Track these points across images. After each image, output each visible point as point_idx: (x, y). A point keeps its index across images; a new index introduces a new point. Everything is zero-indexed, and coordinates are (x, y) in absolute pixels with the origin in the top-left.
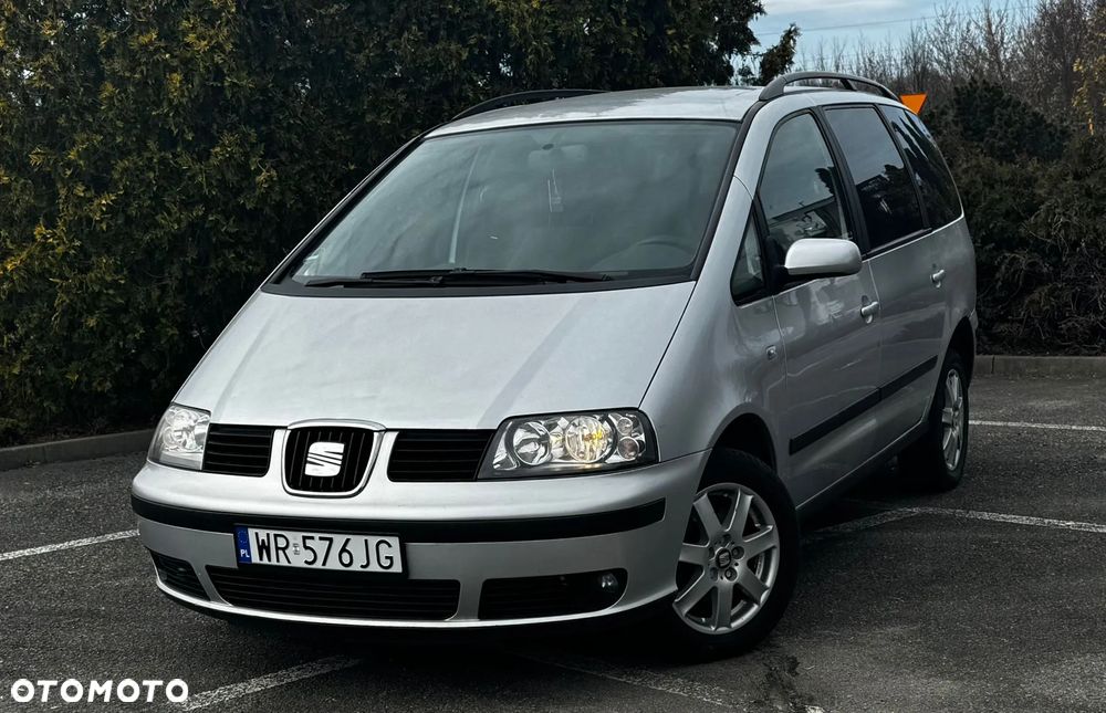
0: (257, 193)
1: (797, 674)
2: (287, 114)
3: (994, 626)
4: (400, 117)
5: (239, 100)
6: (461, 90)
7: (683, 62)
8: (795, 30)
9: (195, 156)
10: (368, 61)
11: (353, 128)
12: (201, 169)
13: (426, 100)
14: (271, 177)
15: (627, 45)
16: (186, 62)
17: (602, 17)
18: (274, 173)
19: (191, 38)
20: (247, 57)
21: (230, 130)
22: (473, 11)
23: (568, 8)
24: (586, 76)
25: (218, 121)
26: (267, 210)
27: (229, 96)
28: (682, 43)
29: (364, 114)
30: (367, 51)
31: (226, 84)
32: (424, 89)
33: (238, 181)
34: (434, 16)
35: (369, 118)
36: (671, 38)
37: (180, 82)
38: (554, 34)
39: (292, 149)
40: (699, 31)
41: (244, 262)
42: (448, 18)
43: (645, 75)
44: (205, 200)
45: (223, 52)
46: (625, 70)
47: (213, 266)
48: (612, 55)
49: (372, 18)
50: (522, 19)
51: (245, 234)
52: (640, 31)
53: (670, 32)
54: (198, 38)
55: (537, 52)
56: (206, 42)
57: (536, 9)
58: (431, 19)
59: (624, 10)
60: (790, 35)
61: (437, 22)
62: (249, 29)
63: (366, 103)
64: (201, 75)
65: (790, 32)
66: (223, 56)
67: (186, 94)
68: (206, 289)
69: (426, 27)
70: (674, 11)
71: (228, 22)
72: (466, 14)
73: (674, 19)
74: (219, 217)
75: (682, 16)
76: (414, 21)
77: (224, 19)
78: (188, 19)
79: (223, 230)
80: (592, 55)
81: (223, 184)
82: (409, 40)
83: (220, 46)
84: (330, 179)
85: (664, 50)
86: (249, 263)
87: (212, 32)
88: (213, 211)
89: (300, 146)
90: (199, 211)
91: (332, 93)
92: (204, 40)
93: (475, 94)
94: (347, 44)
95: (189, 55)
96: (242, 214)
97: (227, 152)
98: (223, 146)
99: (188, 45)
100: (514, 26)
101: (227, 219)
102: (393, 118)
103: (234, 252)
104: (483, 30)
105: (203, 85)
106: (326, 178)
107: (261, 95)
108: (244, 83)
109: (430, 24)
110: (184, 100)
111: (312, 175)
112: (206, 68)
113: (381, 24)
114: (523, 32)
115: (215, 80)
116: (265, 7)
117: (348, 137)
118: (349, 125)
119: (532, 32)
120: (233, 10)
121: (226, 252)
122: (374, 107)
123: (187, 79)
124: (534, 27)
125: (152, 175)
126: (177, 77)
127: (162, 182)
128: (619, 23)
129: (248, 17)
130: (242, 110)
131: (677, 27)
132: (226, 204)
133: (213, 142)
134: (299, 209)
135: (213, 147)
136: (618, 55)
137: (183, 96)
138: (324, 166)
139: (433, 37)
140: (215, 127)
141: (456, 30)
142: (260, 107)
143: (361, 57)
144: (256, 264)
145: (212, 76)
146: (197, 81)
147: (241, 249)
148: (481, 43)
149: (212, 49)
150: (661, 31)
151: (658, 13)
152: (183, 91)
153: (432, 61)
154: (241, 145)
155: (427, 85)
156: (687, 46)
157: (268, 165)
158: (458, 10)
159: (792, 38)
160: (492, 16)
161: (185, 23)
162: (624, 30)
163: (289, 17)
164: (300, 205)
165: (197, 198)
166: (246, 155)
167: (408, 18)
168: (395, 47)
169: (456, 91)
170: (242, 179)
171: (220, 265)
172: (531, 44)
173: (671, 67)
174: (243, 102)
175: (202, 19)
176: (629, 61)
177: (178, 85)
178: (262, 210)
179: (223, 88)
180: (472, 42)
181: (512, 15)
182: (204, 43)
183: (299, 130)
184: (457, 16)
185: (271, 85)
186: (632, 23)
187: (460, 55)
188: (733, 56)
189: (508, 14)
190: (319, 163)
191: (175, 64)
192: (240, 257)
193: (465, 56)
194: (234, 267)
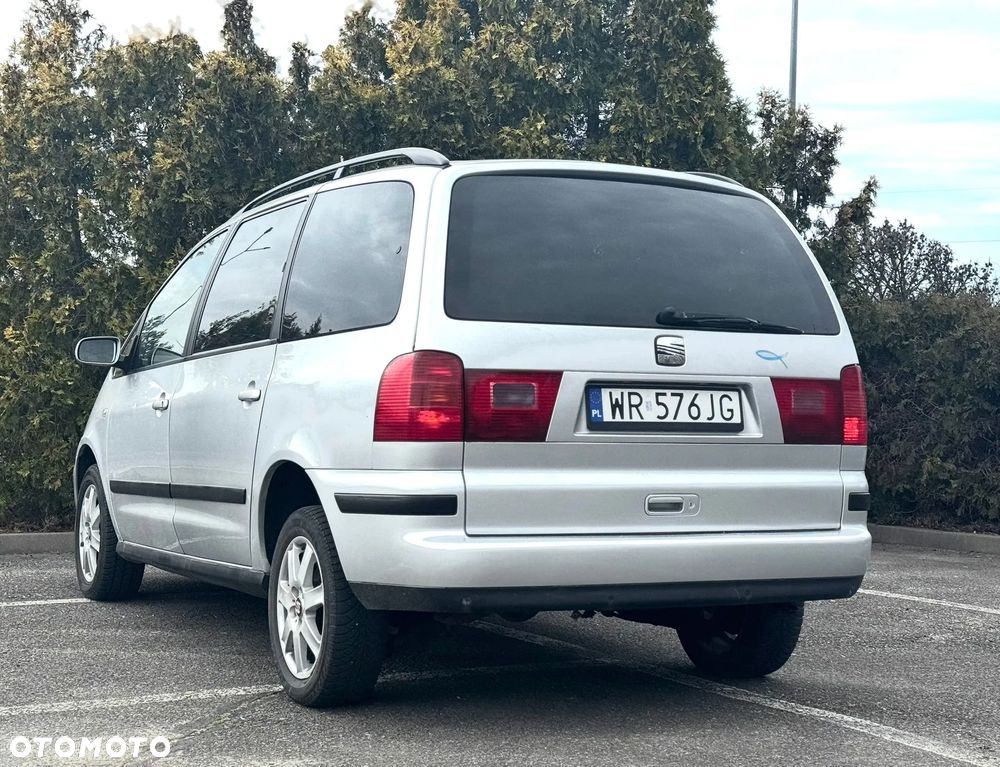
8: (875, 183)
19: (160, 157)
31: (185, 200)
37: (141, 196)
45: (185, 170)
59: (649, 150)
60: (870, 187)
62: (219, 150)
65: (870, 185)
66: (184, 174)
71: (192, 142)
83: (180, 164)
87: (179, 152)
98: (176, 258)
105: (165, 201)
108: (201, 200)
115: (176, 196)
120: (201, 131)
125: (115, 284)
127: (125, 291)
135: (168, 260)
145: (174, 192)
146: (159, 196)
149: (174, 167)
159: (872, 190)
177: (138, 199)
179: (182, 204)
182: (170, 161)
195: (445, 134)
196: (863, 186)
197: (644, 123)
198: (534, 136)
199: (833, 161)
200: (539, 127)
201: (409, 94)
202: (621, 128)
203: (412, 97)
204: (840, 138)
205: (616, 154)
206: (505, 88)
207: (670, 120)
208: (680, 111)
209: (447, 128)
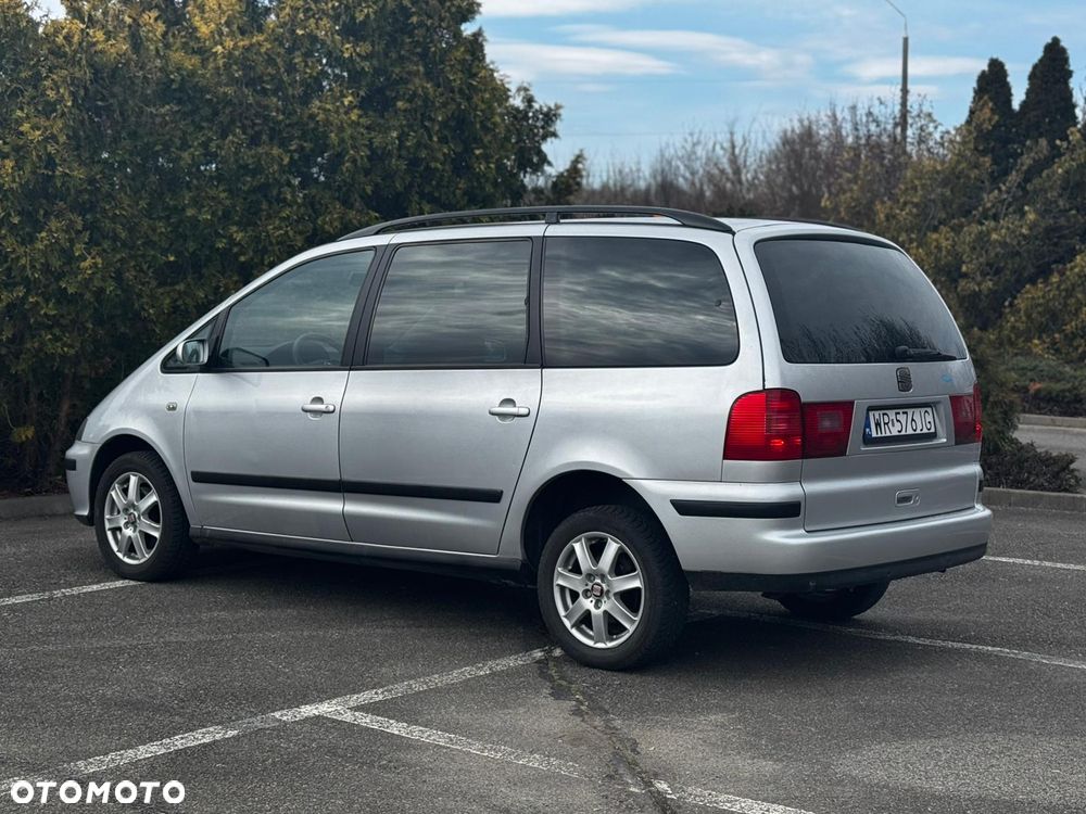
0: (80, 277)
1: (639, 753)
2: (113, 203)
3: (802, 717)
4: (220, 213)
5: (68, 189)
6: (280, 193)
7: (487, 180)
8: (583, 155)
9: (19, 240)
10: (193, 159)
11: (172, 221)
12: (25, 252)
13: (245, 199)
14: (95, 264)
15: (436, 160)
16: (17, 149)
17: (415, 132)
18: (99, 260)
19: (25, 127)
20: (78, 148)
21: (57, 217)
22: (294, 119)
23: (382, 121)
24: (398, 185)
25: (45, 206)
26: (88, 296)
27: (59, 185)
28: (488, 163)
29: (183, 210)
30: (192, 149)
31: (57, 173)
32: (245, 188)
33: (60, 266)
34: (257, 121)
35: (190, 212)
36: (477, 157)
37: (12, 168)
38: (370, 146)
39: (115, 238)
40: (503, 153)
41: (59, 344)
42: (271, 125)
43: (452, 189)
44: (27, 282)
45: (57, 142)
46: (434, 183)
47: (28, 346)
48: (422, 168)
49: (197, 119)
50: (341, 129)
51: (62, 316)
52: (449, 148)
53: (477, 152)
54: (32, 128)
55: (354, 161)
56: (39, 133)
57: (353, 121)
58: (255, 124)
59: (437, 128)
60: (578, 159)
61: (261, 127)
62: (82, 122)
63: (187, 198)
64: (34, 163)
65: (578, 157)
66: (56, 147)
67: (17, 180)
68: (19, 368)
69: (250, 131)
70: (482, 133)
71: (63, 114)
72: (287, 122)
73: (482, 141)
74: (40, 299)
75: (489, 138)
76: (239, 124)
77: (59, 112)
78: (22, 109)
79: (42, 312)
80: (405, 167)
81: (46, 268)
82: (233, 142)
83: (54, 137)
84: (149, 268)
85: (469, 167)
86: (64, 345)
87: (47, 123)
88: (33, 293)
89: (123, 235)
90: (20, 292)
91: (154, 187)
92: (38, 129)
93: (293, 196)
94: (173, 142)
95: (21, 143)
96: (62, 297)
97: (54, 237)
98: (50, 231)
99: (22, 133)
100: (333, 135)
101: (47, 301)
102: (213, 214)
103: (51, 334)
104: (303, 137)
105: (34, 172)
106: (145, 267)
107: (89, 185)
108: (75, 173)
109: (253, 128)
110: (14, 186)
111: (132, 264)
112: (38, 156)
113: (204, 124)
114: (342, 141)
115: (46, 168)
116: (100, 103)
117: (169, 229)
118: (168, 217)
119: (350, 142)
120: (69, 104)
121: (43, 333)
122: (196, 203)
123: (18, 166)
124: (352, 137)
126: (9, 164)
128: (430, 138)
129: (81, 111)
130: (69, 199)
131: (484, 147)
132: (46, 287)
133: (39, 226)
134: (117, 295)
135: (40, 233)
136: (428, 168)
137: (14, 181)
138: (143, 256)
139: (254, 141)
140: (42, 212)
141: (278, 136)
142: (87, 197)
143: (185, 155)
144: (71, 346)
145: (43, 165)
146: (28, 168)
147: (57, 331)
148: (302, 148)
149: (46, 140)
150: (468, 150)
151: (467, 134)
152: (14, 177)
153: (253, 163)
154: (66, 232)
155: (249, 185)
156: (492, 166)
157: (94, 253)
158: (281, 117)
159: (580, 162)
160: (312, 125)
161: (19, 113)
162: (436, 146)
163: (122, 114)
164: (119, 292)
165: (18, 279)
166: (71, 241)
167: (233, 122)
168: (218, 147)
169: (275, 192)
170: (64, 263)
171: (36, 345)
172: (348, 152)
173: (475, 184)
174: (72, 191)
175: (36, 109)
176: (438, 175)
177: (10, 171)
178: (81, 295)
179: (53, 176)
180: (292, 148)
181: (332, 125)
182: (38, 133)
183: (125, 221)
184: (280, 122)
185: (98, 177)
186: (443, 140)
187: (282, 160)
188: (528, 176)
189: (327, 123)
190: (140, 253)
191: (6, 150)
192: (56, 339)
193: (286, 161)
194: (50, 348)
195: (266, 107)
196: (573, 158)
197: (433, 102)
198: (341, 111)
199: (554, 135)
200: (346, 103)
201: (235, 67)
202: (407, 105)
203: (237, 71)
204: (560, 115)
205: (406, 129)
206: (310, 64)
207: (453, 99)
208: (461, 91)
209: (265, 101)
